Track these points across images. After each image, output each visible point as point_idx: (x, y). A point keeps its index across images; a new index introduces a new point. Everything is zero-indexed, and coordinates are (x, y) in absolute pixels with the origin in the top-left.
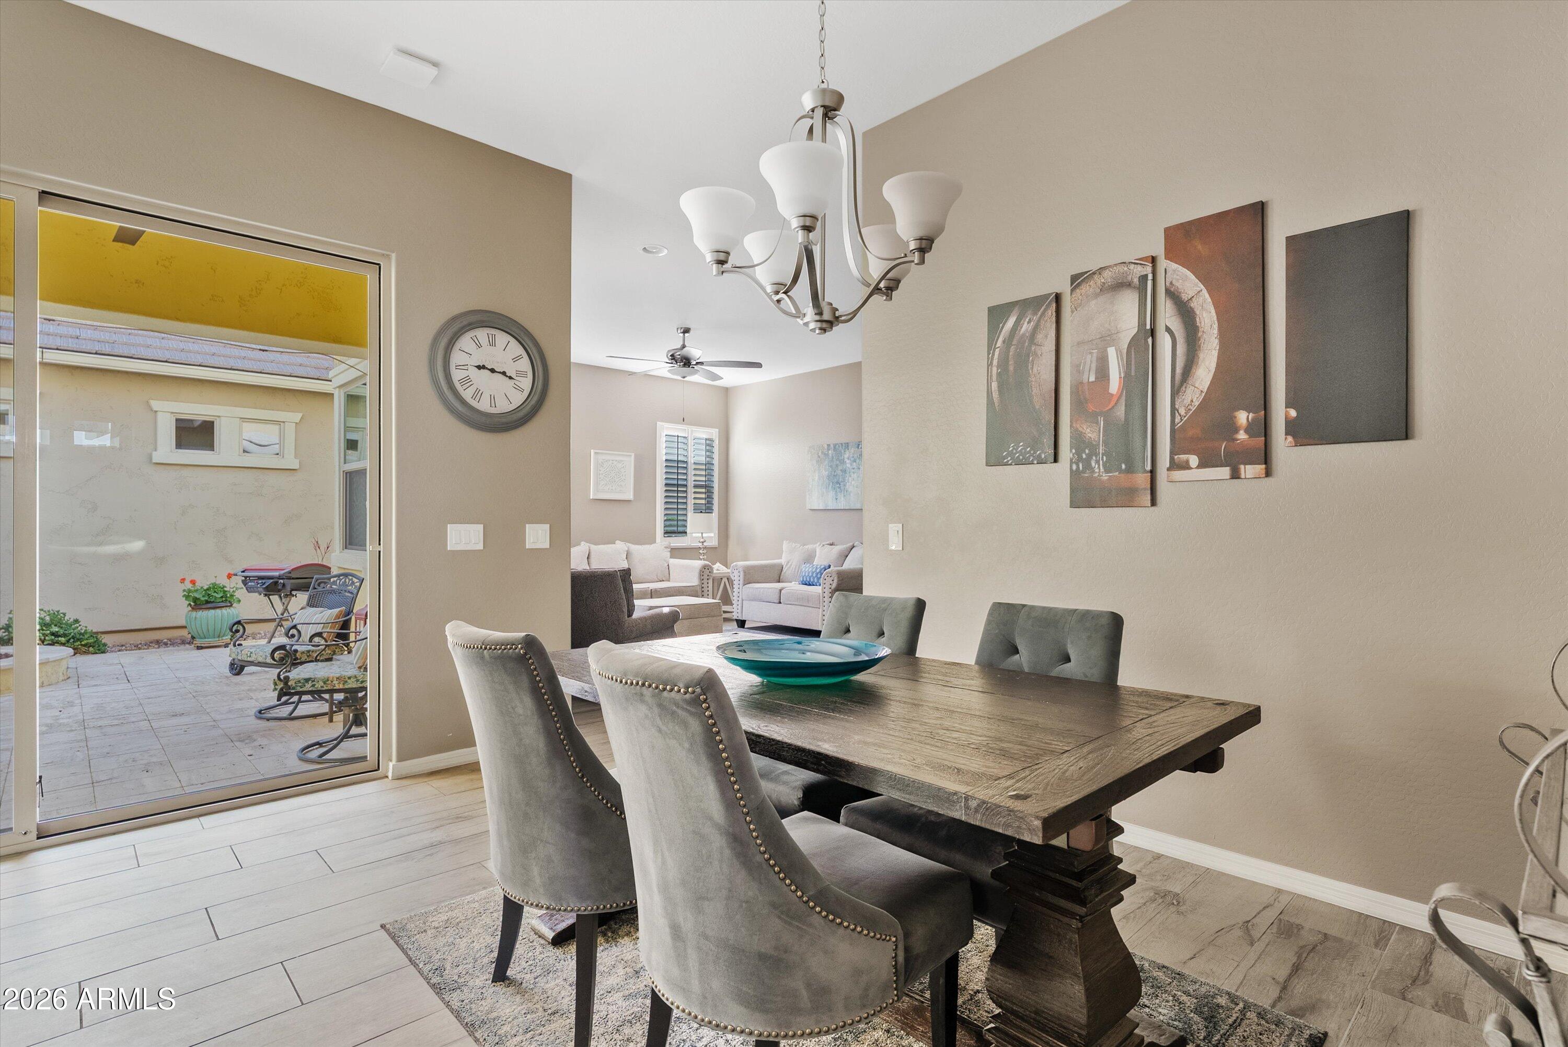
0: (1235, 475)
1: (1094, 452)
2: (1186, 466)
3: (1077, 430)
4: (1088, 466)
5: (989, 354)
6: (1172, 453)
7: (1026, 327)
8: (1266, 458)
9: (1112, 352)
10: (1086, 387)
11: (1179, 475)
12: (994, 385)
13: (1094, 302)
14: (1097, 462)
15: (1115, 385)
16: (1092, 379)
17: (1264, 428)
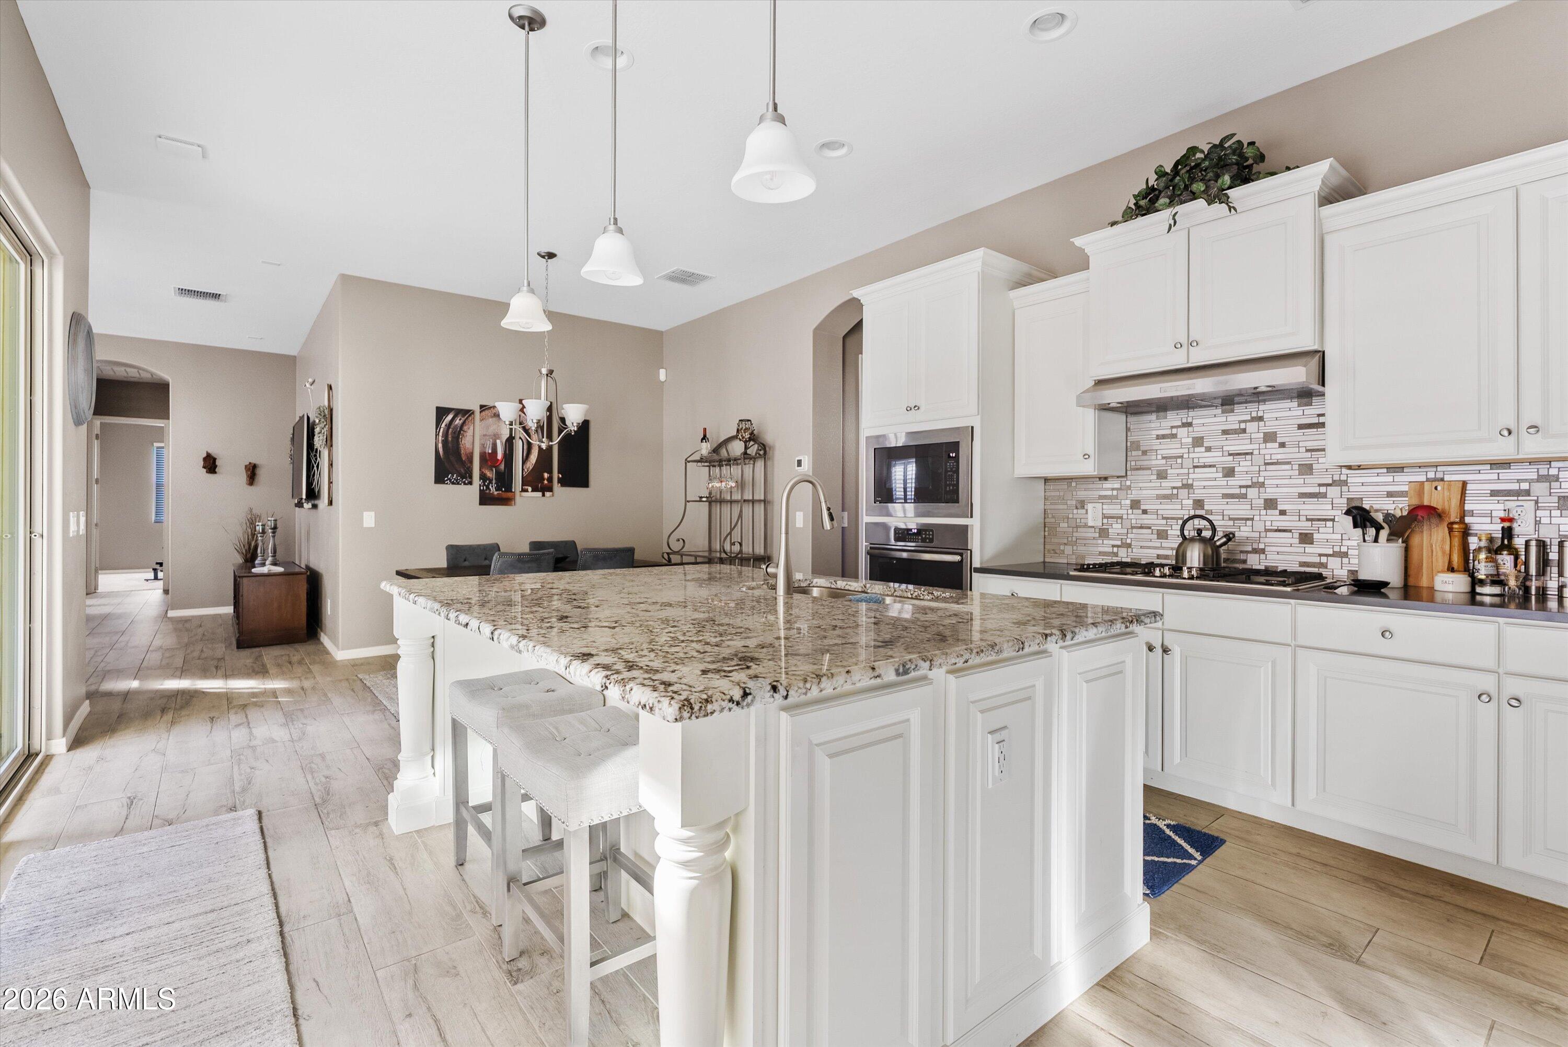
0: (544, 495)
1: (491, 482)
2: (527, 491)
3: (483, 472)
4: (488, 487)
5: (436, 429)
6: (522, 485)
7: (458, 422)
8: (550, 489)
9: (498, 442)
10: (487, 455)
11: (524, 494)
12: (440, 445)
13: (491, 419)
14: (492, 486)
15: (500, 456)
16: (490, 451)
17: (550, 479)
